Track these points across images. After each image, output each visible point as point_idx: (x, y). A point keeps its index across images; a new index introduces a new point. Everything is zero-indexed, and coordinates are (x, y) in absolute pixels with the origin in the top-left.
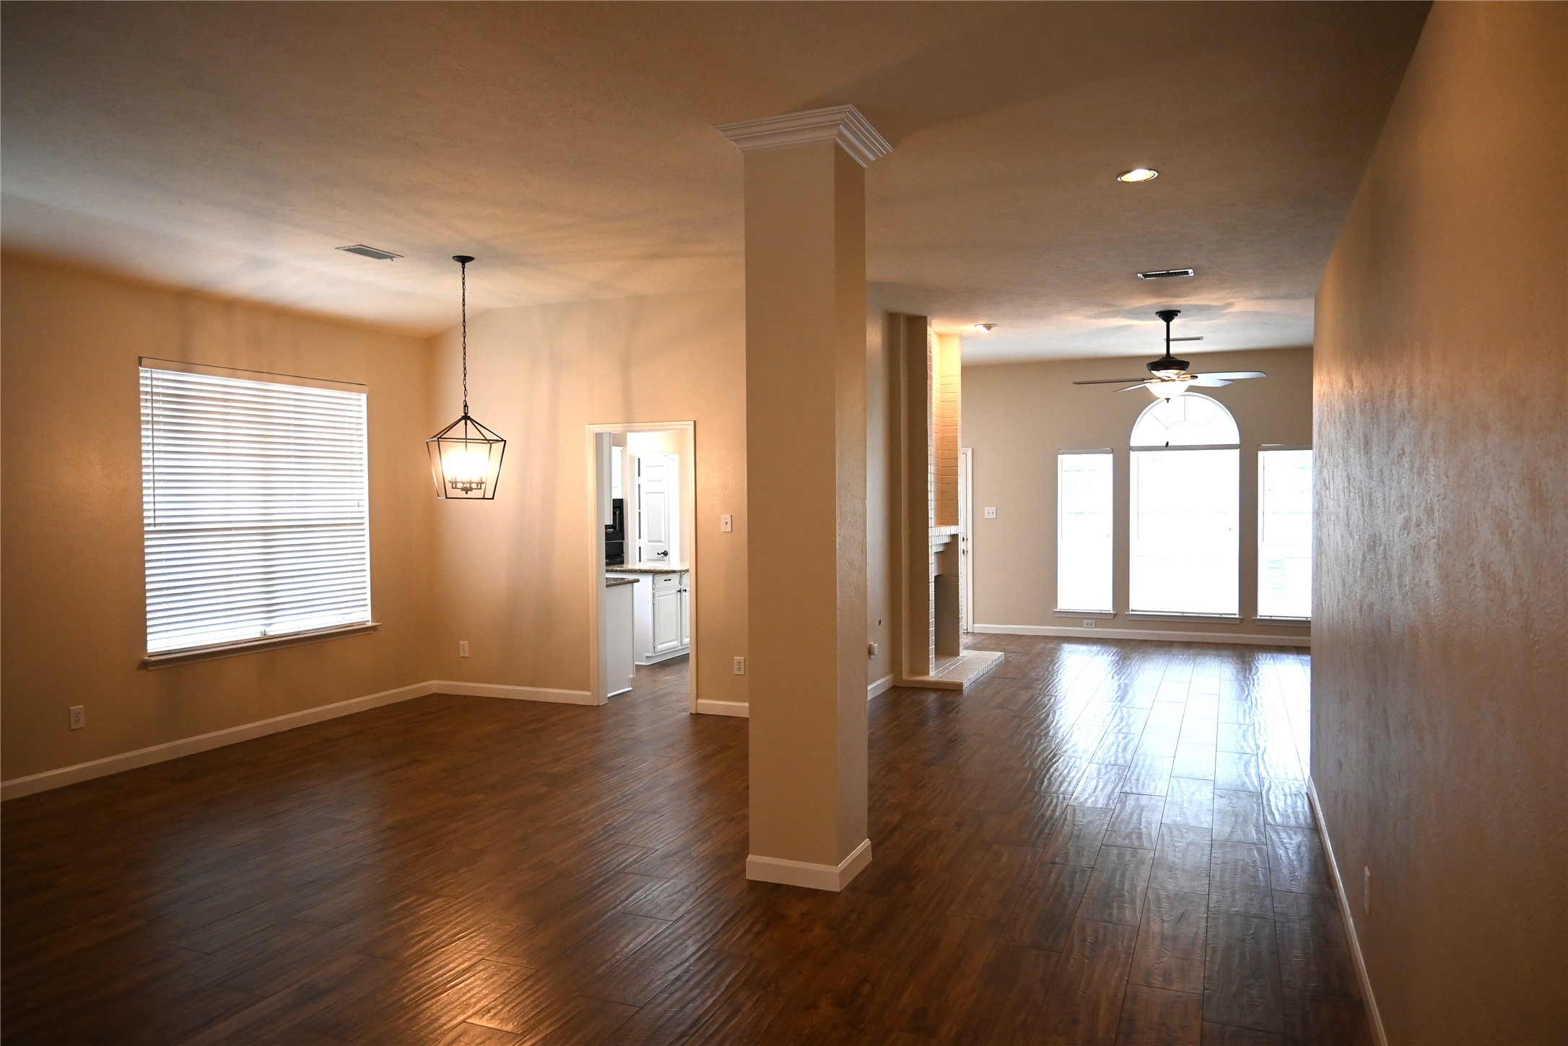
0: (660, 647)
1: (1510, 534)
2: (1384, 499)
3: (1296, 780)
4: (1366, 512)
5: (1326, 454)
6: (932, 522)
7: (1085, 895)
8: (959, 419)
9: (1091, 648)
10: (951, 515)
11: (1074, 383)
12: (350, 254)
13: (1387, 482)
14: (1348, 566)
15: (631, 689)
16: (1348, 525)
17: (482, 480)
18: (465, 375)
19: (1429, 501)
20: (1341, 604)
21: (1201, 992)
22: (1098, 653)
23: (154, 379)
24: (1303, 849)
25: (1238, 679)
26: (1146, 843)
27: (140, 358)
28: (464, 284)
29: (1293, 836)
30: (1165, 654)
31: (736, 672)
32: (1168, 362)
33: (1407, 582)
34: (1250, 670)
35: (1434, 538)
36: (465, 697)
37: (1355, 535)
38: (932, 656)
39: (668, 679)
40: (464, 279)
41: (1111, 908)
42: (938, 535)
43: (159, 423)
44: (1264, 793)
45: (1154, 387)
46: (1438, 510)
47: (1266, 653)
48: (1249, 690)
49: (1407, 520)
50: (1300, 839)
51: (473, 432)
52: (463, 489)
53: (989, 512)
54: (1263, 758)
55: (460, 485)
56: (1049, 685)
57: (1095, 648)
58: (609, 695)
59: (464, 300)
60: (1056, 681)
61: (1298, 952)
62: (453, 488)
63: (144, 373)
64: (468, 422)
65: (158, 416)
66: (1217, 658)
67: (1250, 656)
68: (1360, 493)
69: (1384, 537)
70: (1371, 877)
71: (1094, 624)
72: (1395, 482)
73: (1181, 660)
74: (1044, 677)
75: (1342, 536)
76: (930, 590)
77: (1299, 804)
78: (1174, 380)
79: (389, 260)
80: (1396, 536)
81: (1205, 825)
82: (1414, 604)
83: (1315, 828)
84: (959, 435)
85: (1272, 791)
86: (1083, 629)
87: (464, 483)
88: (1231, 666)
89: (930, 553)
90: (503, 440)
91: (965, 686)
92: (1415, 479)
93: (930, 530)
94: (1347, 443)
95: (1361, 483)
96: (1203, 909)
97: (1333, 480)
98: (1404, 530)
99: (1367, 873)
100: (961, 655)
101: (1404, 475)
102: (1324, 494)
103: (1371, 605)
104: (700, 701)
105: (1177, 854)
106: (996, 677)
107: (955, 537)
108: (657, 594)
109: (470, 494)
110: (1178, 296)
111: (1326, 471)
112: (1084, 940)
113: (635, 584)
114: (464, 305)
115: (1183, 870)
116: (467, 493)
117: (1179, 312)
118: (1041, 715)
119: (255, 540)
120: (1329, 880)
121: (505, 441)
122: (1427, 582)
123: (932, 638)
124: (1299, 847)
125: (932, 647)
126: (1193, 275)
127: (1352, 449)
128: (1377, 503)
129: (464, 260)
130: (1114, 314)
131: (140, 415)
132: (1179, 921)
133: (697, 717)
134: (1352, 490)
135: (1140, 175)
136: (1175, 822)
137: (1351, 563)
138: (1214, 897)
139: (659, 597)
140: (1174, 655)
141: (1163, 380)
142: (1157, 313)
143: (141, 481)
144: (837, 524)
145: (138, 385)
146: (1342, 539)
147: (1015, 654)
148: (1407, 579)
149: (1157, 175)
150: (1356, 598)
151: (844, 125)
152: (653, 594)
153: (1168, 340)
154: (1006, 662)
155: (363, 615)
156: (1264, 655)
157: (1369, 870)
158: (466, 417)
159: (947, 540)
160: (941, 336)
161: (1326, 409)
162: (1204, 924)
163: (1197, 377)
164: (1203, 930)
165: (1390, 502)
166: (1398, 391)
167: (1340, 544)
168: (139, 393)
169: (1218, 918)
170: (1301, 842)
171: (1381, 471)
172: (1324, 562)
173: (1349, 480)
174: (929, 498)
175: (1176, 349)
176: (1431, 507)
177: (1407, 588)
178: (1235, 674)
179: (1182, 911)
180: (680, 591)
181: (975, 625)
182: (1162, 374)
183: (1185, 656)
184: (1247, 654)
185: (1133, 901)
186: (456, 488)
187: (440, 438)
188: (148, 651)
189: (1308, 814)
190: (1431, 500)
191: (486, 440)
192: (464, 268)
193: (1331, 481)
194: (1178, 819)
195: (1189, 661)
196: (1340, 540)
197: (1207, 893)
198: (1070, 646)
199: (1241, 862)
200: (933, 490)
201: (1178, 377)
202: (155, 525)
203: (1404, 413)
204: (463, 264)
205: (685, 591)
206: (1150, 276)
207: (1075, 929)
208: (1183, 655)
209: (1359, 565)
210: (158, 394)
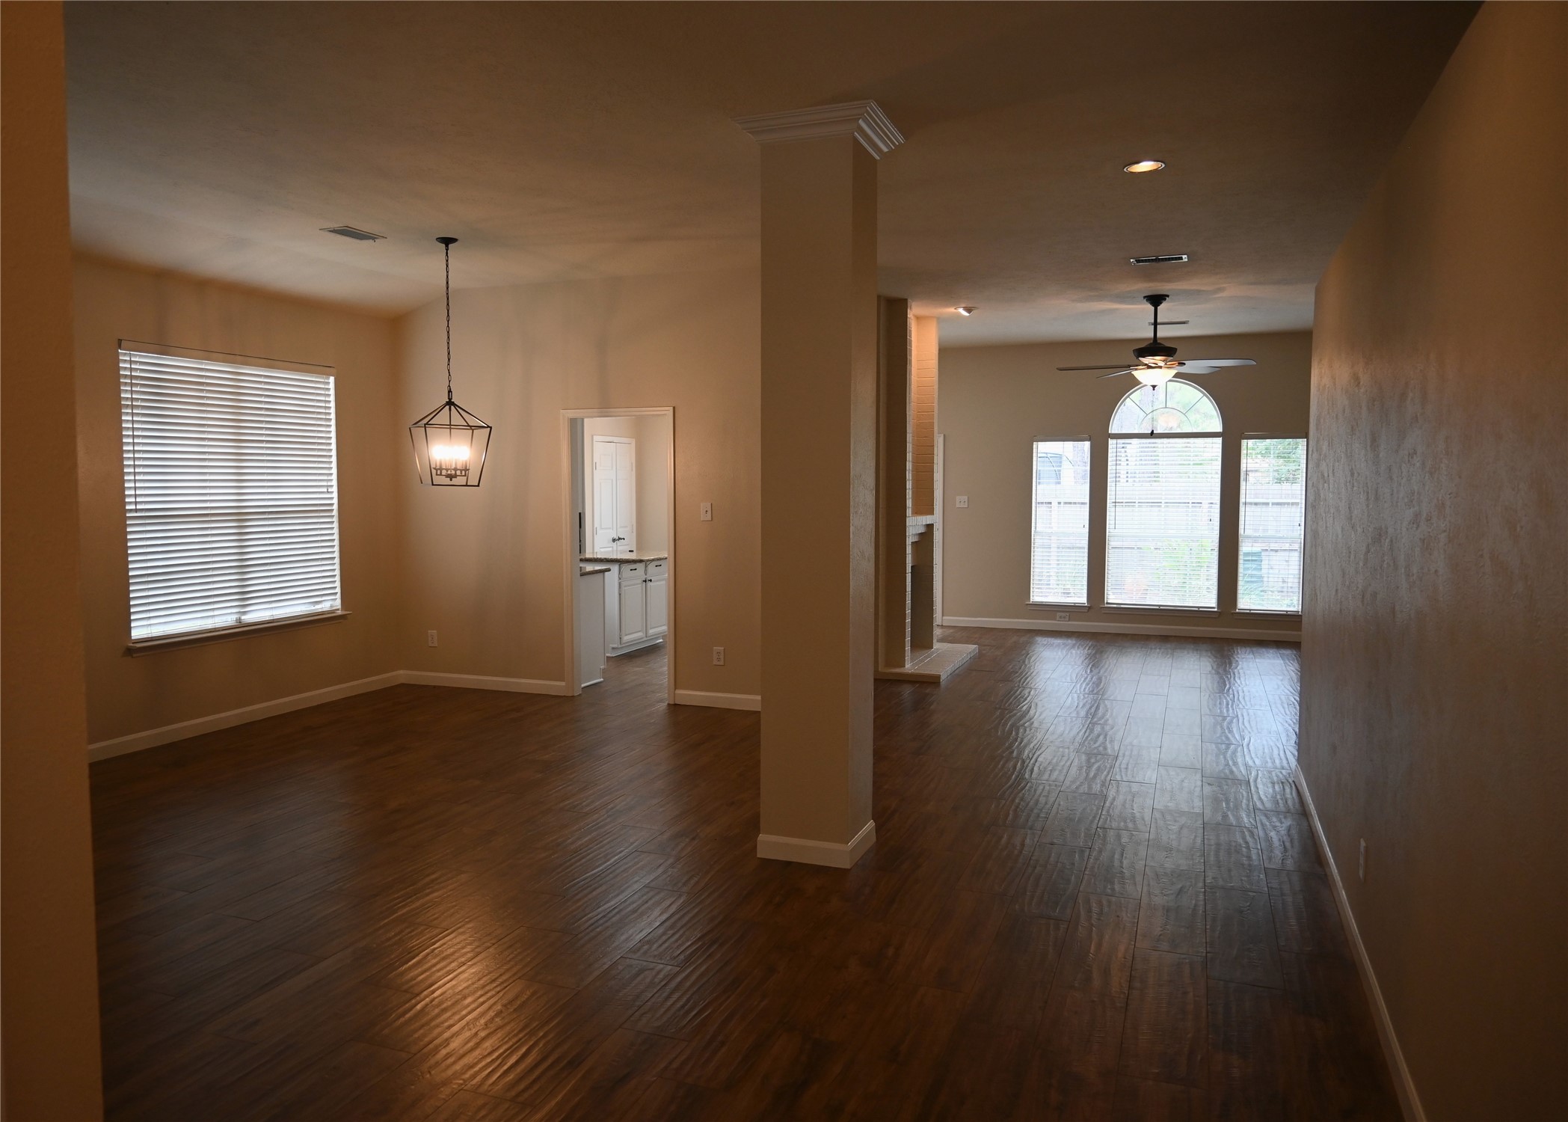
0: (626, 638)
1: (1518, 529)
2: (1392, 494)
3: (1283, 768)
4: (1371, 506)
5: (1325, 447)
6: (909, 512)
7: (1087, 872)
8: (936, 405)
9: (1065, 641)
10: (925, 506)
11: (1057, 369)
12: (339, 236)
13: (1396, 479)
14: (1349, 557)
15: (602, 679)
16: (1351, 518)
17: (466, 466)
18: (449, 360)
19: (1440, 498)
20: (1339, 595)
21: (1204, 954)
22: (1073, 647)
23: (134, 362)
24: (1293, 832)
25: (1218, 673)
26: (1141, 827)
27: (120, 341)
28: (447, 266)
29: (1283, 820)
30: (1142, 648)
31: (715, 662)
32: (1156, 348)
33: (1415, 571)
34: (1230, 664)
35: (1445, 531)
36: (435, 687)
37: (1358, 529)
38: (908, 648)
39: (635, 672)
40: (447, 261)
41: (1113, 883)
42: (914, 525)
43: (138, 407)
44: (1251, 781)
45: (1140, 374)
46: (1450, 507)
47: (1245, 647)
48: (1230, 683)
49: (1417, 515)
50: (1289, 824)
51: (457, 419)
52: (448, 476)
53: (961, 501)
54: (1248, 748)
55: (444, 472)
56: (1027, 678)
57: (1070, 642)
58: (583, 685)
59: (447, 283)
60: (1034, 674)
61: (1293, 922)
62: (437, 475)
63: (124, 355)
64: (452, 407)
65: (137, 399)
66: (1195, 652)
67: (1229, 651)
68: (1365, 488)
69: (1391, 530)
70: (1367, 848)
71: (1068, 617)
72: (1404, 479)
73: (1159, 653)
74: (1021, 671)
75: (1342, 528)
76: (907, 581)
77: (1288, 790)
78: (1160, 367)
79: (371, 241)
80: (1404, 529)
81: (1197, 810)
82: (1422, 591)
83: (1304, 813)
84: (936, 421)
85: (1259, 780)
86: (1057, 622)
87: (447, 470)
88: (1210, 660)
89: (907, 544)
90: (488, 427)
91: (943, 678)
92: (1427, 477)
93: (907, 519)
94: (1352, 438)
95: (1366, 478)
96: (1201, 884)
97: (1333, 473)
98: (1413, 523)
99: (1363, 844)
100: (934, 647)
101: (1414, 474)
102: (1321, 486)
103: (1375, 595)
104: (678, 692)
105: (1171, 837)
106: (971, 669)
107: (930, 527)
108: (623, 584)
109: (455, 481)
110: (1169, 281)
111: (1325, 464)
112: (1090, 911)
113: (606, 573)
114: (447, 288)
115: (1178, 851)
116: (451, 480)
117: (1168, 296)
118: (1023, 706)
119: (230, 527)
120: (1319, 859)
121: (491, 428)
122: (1436, 571)
123: (908, 630)
124: (1289, 830)
125: (908, 639)
126: (1186, 260)
127: (1357, 445)
128: (1384, 498)
129: (447, 241)
130: (1100, 298)
131: (120, 399)
132: (1178, 895)
133: (675, 708)
134: (1355, 484)
135: (1146, 166)
136: (1166, 806)
137: (1352, 557)
138: (1210, 874)
139: (625, 586)
140: (1151, 649)
141: (1149, 367)
142: (1145, 297)
143: (123, 466)
144: (851, 515)
145: (119, 369)
146: (1342, 531)
147: (988, 647)
148: (1415, 570)
149: (1163, 166)
150: (1358, 587)
151: (863, 120)
152: (620, 584)
153: (1155, 324)
154: (980, 656)
155: (331, 603)
156: (1244, 650)
157: (1365, 841)
158: (450, 403)
159: (922, 530)
160: (918, 318)
161: (1326, 403)
162: (1201, 897)
163: (1184, 364)
164: (1202, 903)
165: (1398, 498)
166: (1411, 395)
167: (1340, 536)
168: (119, 376)
169: (1216, 893)
170: (1290, 826)
171: (1390, 469)
172: (1320, 553)
173: (1352, 475)
174: (908, 487)
175: (1163, 332)
176: (1443, 504)
177: (1415, 577)
178: (1215, 667)
179: (1179, 886)
180: (645, 581)
181: (944, 618)
182: (1148, 360)
183: (1162, 650)
184: (1226, 648)
185: (1133, 877)
186: (441, 475)
187: (427, 424)
188: (133, 638)
189: (1297, 800)
190: (1443, 497)
191: (469, 426)
192: (447, 250)
193: (1331, 475)
194: (1169, 804)
195: (1167, 654)
196: (1340, 532)
197: (1203, 870)
198: (1044, 639)
199: (1234, 844)
200: (911, 478)
201: (1166, 364)
202: (136, 510)
203: (1416, 416)
204: (447, 246)
205: (651, 581)
206: (1143, 261)
207: (1080, 902)
208: (1160, 649)
209: (1362, 556)
210: (137, 377)
